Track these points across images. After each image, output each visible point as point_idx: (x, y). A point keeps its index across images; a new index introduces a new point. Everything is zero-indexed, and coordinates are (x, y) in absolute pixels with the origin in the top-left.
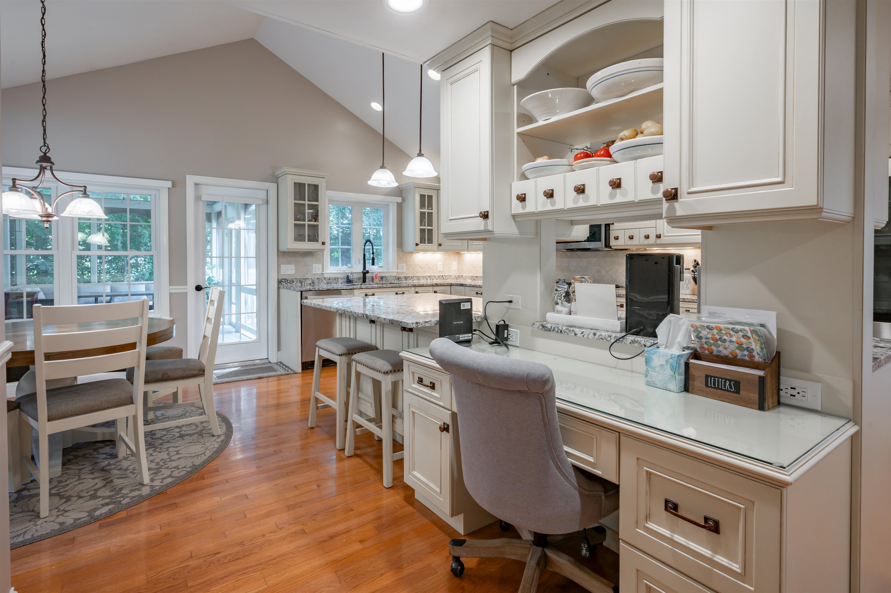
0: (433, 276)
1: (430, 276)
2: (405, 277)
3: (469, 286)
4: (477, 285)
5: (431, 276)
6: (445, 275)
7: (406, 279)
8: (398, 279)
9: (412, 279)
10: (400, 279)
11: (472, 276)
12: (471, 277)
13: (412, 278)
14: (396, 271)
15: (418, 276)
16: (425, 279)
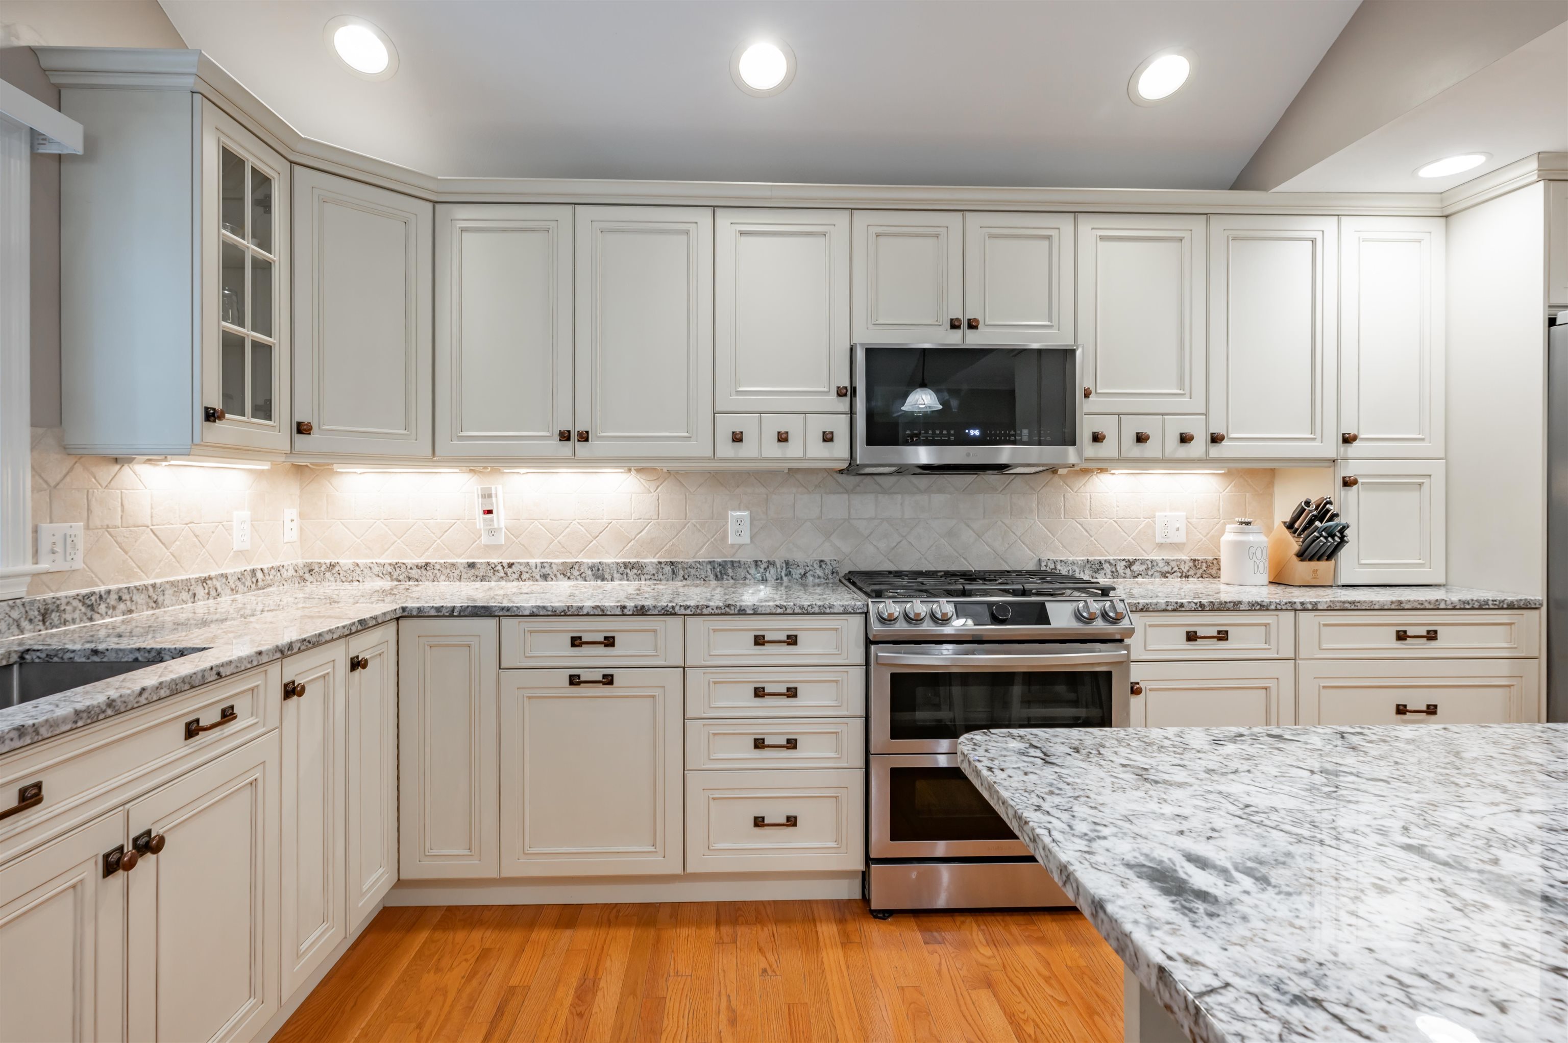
0: (217, 577)
1: (204, 581)
2: (84, 599)
3: (532, 615)
4: (581, 608)
5: (210, 578)
6: (265, 567)
7: (91, 607)
8: (45, 616)
9: (122, 606)
10: (55, 616)
11: (395, 566)
12: (390, 569)
13: (126, 597)
14: (29, 567)
15: (154, 586)
16: (184, 595)
